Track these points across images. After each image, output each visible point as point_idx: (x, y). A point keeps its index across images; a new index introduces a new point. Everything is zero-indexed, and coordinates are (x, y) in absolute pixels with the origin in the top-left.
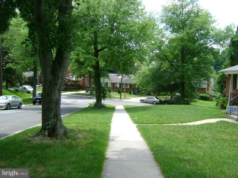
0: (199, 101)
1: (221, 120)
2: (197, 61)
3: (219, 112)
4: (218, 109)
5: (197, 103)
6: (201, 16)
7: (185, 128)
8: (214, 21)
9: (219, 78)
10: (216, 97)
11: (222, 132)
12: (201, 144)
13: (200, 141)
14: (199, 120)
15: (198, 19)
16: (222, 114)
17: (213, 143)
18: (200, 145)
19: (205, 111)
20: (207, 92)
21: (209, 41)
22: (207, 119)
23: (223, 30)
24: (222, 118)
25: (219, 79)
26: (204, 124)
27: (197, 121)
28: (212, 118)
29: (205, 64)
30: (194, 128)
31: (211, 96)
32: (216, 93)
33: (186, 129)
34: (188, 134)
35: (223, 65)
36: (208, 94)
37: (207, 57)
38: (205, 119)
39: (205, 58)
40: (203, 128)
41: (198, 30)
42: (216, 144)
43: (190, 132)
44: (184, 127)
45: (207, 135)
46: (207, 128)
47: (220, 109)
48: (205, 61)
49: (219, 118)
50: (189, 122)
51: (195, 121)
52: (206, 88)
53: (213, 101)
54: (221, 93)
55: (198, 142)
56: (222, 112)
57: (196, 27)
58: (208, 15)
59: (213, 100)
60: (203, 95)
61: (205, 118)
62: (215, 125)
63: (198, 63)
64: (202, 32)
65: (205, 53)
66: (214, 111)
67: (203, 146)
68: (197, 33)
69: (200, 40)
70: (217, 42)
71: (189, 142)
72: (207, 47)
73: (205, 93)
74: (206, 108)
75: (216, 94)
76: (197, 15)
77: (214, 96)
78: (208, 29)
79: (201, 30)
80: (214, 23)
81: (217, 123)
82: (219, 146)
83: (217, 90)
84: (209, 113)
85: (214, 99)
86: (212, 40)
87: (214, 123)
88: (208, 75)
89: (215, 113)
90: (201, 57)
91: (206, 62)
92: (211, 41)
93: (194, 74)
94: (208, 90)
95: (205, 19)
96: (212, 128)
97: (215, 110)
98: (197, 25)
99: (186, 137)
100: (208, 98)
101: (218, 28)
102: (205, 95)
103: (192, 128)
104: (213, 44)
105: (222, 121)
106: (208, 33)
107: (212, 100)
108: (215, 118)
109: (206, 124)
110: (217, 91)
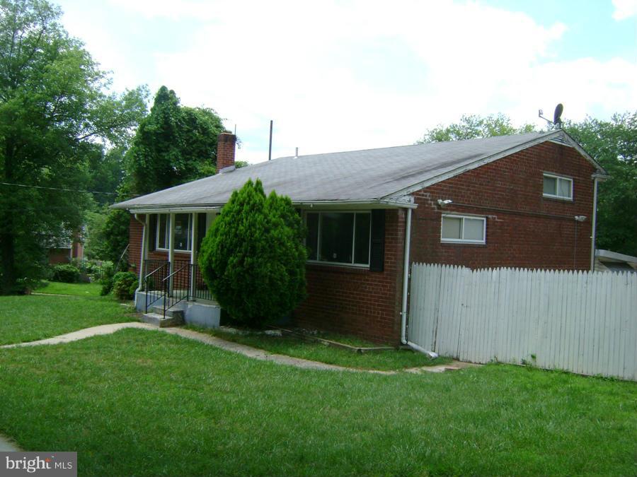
0: (52, 284)
1: (125, 327)
2: (50, 176)
3: (118, 309)
4: (112, 300)
5: (47, 290)
6: (66, 57)
7: (43, 353)
8: (98, 75)
9: (108, 223)
10: (96, 271)
11: (134, 352)
12: (94, 383)
13: (90, 378)
14: (71, 331)
15: (55, 65)
16: (125, 313)
17: (120, 378)
18: (93, 386)
19: (80, 307)
20: (74, 259)
21: (82, 127)
22: (92, 327)
23: (118, 99)
24: (127, 321)
25: (108, 226)
26: (87, 339)
27: (65, 332)
28: (102, 324)
29: (70, 184)
30: (65, 349)
31: (82, 269)
32: (96, 261)
33: (45, 354)
34: (56, 365)
35: (119, 189)
36: (75, 264)
37: (75, 166)
38: (84, 328)
39: (71, 169)
40: (88, 348)
41: (53, 95)
42: (130, 379)
43: (59, 361)
44: (40, 350)
45: (103, 363)
46: (98, 347)
47: (116, 301)
48: (70, 177)
49: (120, 322)
50: (46, 336)
51: (60, 334)
52: (70, 249)
53: (89, 283)
54: (113, 261)
55: (85, 380)
56: (125, 308)
57: (49, 86)
58: (82, 57)
59: (89, 280)
60: (63, 267)
61: (84, 324)
62: (115, 340)
63: (54, 181)
64: (65, 100)
65: (72, 156)
66: (103, 306)
67: (100, 388)
68: (50, 101)
69: (60, 121)
70: (102, 130)
71: (63, 381)
72: (77, 140)
73: (68, 262)
74: (81, 300)
75: (95, 264)
76: (53, 54)
77: (90, 271)
78: (79, 94)
79: (63, 94)
80: (96, 79)
81: (117, 333)
82: (136, 384)
83: (98, 254)
84: (91, 313)
85: (91, 277)
86: (91, 123)
87: (111, 334)
88: (78, 215)
89: (108, 310)
90: (60, 166)
91: (75, 181)
92: (87, 126)
93: (43, 211)
94: (75, 255)
95: (76, 68)
96: (108, 347)
97: (104, 303)
98: (54, 80)
99: (51, 372)
100: (76, 274)
101: (106, 92)
102: (68, 267)
103: (61, 350)
104: (92, 134)
105: (128, 328)
106: (81, 104)
107: (87, 281)
108: (110, 323)
109: (92, 338)
110: (97, 257)
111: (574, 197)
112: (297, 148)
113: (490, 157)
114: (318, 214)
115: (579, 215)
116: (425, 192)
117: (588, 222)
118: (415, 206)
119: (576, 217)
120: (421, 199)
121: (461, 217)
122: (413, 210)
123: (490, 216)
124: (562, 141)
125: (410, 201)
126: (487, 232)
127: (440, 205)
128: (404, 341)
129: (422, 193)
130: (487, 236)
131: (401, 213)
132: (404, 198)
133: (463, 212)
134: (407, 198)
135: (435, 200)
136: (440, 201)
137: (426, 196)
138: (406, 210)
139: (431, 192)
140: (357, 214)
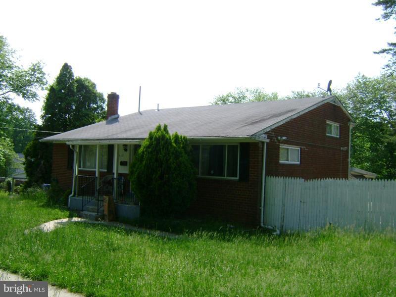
111: (340, 136)
112: (158, 105)
113: (302, 111)
114: (199, 146)
115: (343, 147)
116: (272, 132)
117: (347, 151)
118: (268, 141)
119: (342, 148)
120: (270, 136)
121: (288, 147)
122: (267, 143)
123: (302, 147)
124: (335, 102)
125: (265, 138)
126: (301, 157)
127: (280, 140)
128: (262, 225)
129: (270, 132)
130: (300, 159)
131: (260, 145)
132: (262, 135)
133: (290, 144)
134: (264, 135)
135: (276, 137)
136: (279, 138)
137: (272, 134)
138: (263, 143)
139: (275, 132)
140: (228, 146)
